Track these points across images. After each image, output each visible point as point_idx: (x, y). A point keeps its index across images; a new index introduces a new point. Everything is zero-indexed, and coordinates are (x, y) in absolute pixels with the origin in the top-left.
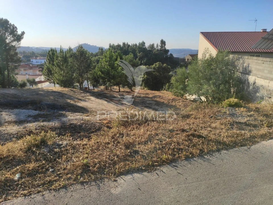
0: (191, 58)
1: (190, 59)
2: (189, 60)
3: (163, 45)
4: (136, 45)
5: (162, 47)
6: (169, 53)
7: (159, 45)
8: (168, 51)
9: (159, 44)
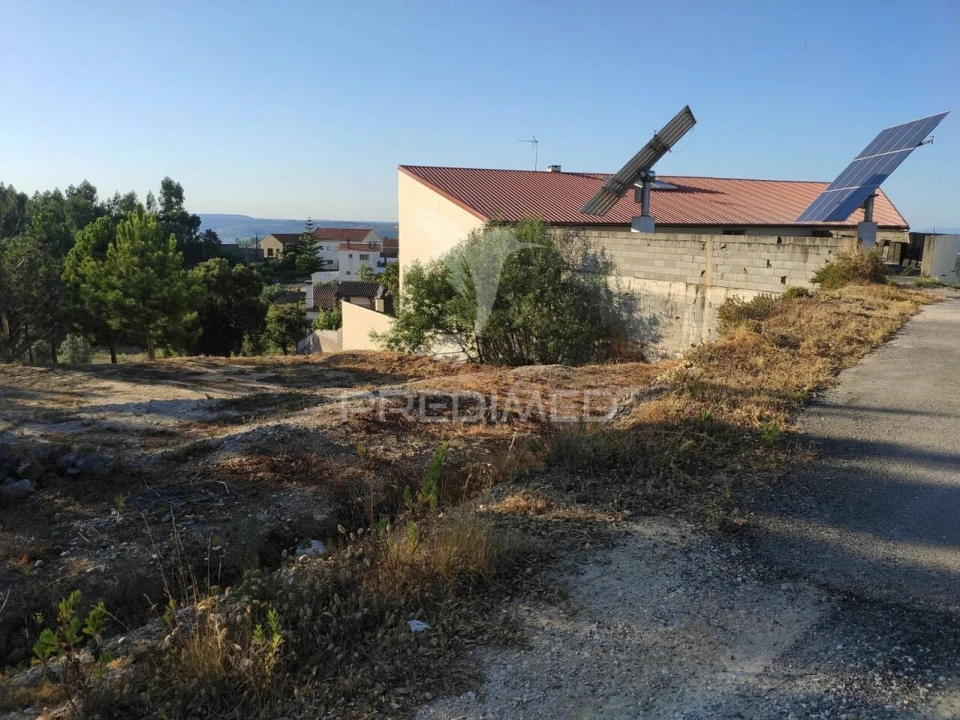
0: (280, 246)
1: (278, 250)
2: (275, 252)
3: (174, 200)
4: (57, 196)
5: (168, 205)
6: (202, 229)
7: (156, 198)
8: (195, 221)
9: (158, 194)
